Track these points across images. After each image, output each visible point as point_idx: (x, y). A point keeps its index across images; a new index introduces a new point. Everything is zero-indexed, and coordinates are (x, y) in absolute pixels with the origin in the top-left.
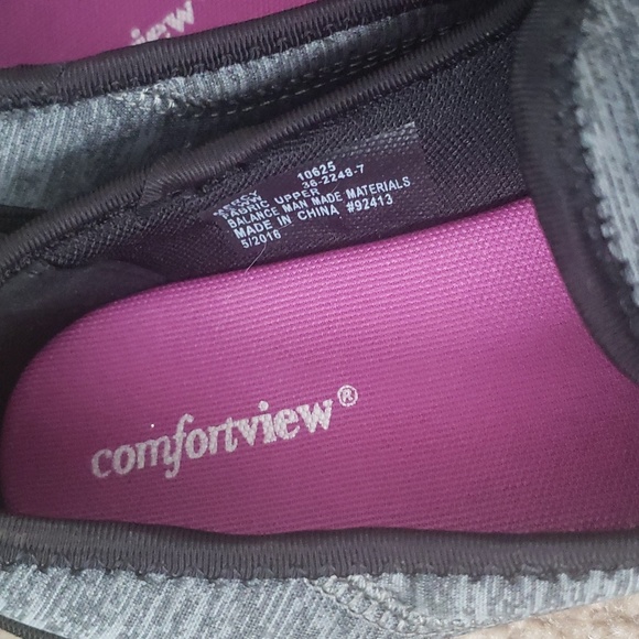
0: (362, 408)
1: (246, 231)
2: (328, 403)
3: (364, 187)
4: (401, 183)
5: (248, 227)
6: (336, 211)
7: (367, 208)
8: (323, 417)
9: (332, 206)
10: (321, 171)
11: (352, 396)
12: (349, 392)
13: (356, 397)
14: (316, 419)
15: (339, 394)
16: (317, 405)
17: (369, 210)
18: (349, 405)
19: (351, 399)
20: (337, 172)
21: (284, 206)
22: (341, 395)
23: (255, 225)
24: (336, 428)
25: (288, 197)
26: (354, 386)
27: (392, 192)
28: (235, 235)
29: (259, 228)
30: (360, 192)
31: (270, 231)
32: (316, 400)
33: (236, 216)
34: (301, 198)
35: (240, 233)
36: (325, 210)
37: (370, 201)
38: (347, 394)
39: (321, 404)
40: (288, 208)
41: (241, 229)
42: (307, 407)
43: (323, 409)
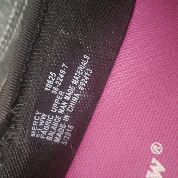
0: (167, 145)
1: (58, 137)
2: (154, 160)
3: (76, 74)
4: (86, 60)
5: (58, 134)
6: (78, 95)
7: (86, 82)
8: (158, 168)
9: (75, 94)
10: (51, 80)
11: (158, 146)
12: (156, 146)
13: (160, 145)
14: (157, 172)
15: (153, 152)
16: (151, 166)
17: (88, 83)
18: (161, 151)
19: (159, 148)
20: (58, 76)
21: (59, 112)
22: (154, 151)
23: (58, 130)
24: (167, 165)
25: (55, 105)
26: (154, 142)
27: (87, 66)
28: (57, 143)
29: (62, 131)
30: (77, 78)
31: (67, 128)
32: (148, 165)
33: (47, 133)
34: (60, 101)
35: (57, 140)
36: (75, 99)
37: (84, 78)
38: (156, 148)
39: (152, 164)
40: (61, 111)
41: (56, 138)
42: (149, 172)
43: (155, 165)
